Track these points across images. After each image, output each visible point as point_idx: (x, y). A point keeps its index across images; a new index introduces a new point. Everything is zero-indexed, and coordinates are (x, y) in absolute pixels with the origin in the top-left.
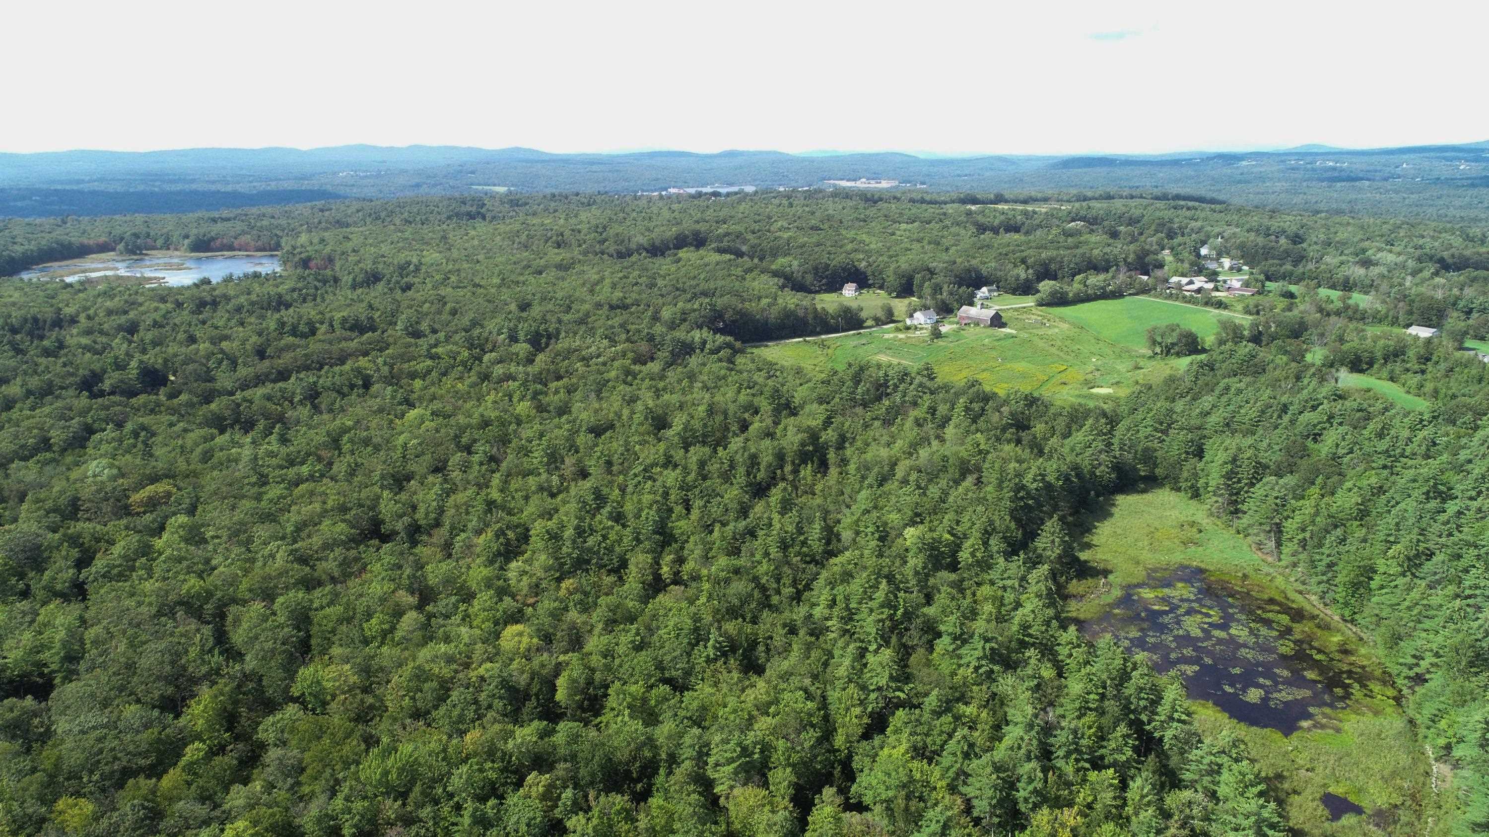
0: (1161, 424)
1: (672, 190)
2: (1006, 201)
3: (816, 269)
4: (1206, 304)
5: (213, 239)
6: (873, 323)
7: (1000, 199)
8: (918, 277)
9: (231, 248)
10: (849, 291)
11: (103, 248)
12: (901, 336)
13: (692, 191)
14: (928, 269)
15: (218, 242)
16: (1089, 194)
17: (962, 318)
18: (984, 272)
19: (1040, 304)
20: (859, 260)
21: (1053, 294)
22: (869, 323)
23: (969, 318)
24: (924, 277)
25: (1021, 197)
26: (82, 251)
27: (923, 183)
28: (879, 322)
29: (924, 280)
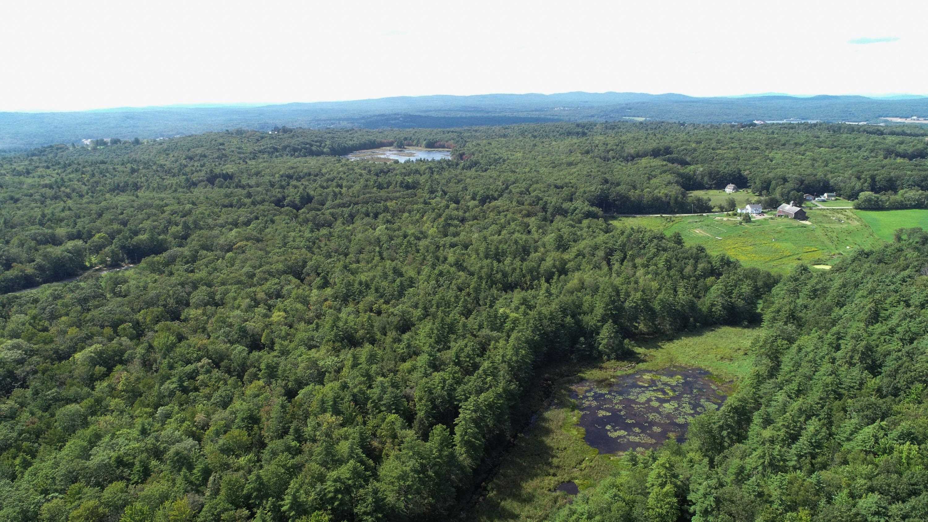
3: (718, 173)
5: (437, 142)
6: (719, 210)
8: (774, 182)
9: (443, 147)
10: (729, 189)
11: (390, 144)
12: (726, 219)
15: (438, 144)
17: (780, 212)
18: (832, 182)
19: (858, 207)
21: (869, 200)
22: (716, 209)
23: (783, 212)
24: (777, 183)
26: (381, 145)
28: (721, 210)
29: (777, 185)
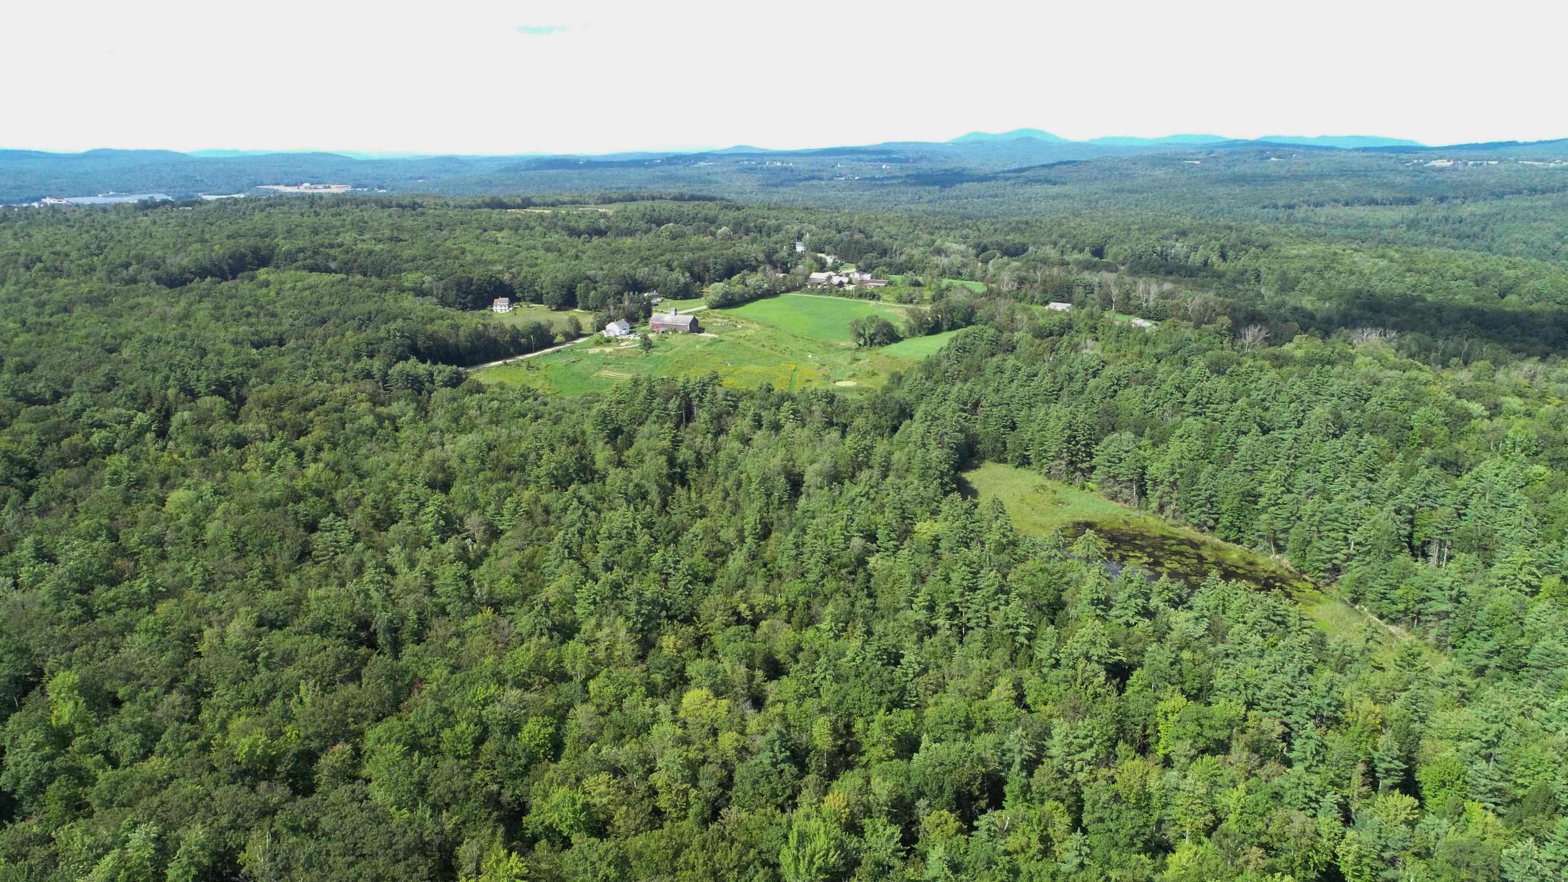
0: (965, 404)
1: (49, 201)
2: (536, 205)
3: (459, 284)
4: (860, 296)
6: (565, 337)
7: (527, 203)
8: (577, 286)
10: (501, 307)
12: (608, 350)
13: (133, 199)
14: (588, 278)
16: (614, 196)
17: (658, 325)
20: (499, 272)
21: (725, 296)
22: (559, 338)
23: (663, 325)
24: (587, 286)
25: (549, 200)
27: (381, 188)
28: (569, 337)
